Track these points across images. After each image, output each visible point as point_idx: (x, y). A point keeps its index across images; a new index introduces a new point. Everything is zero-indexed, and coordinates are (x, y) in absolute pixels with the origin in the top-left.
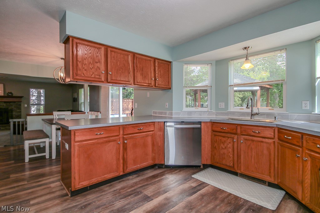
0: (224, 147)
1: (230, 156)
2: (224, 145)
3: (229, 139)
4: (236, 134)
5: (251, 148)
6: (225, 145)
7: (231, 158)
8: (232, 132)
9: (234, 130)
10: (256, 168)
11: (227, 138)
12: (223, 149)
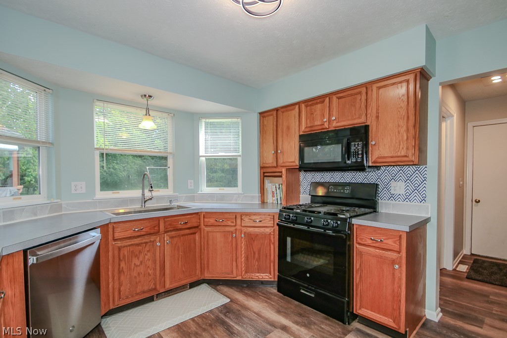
0: (138, 263)
1: (149, 273)
2: (138, 258)
3: (148, 245)
4: (157, 233)
5: (178, 247)
6: (141, 259)
7: (150, 275)
8: (152, 231)
9: (155, 228)
10: (183, 271)
11: (144, 245)
12: (137, 266)
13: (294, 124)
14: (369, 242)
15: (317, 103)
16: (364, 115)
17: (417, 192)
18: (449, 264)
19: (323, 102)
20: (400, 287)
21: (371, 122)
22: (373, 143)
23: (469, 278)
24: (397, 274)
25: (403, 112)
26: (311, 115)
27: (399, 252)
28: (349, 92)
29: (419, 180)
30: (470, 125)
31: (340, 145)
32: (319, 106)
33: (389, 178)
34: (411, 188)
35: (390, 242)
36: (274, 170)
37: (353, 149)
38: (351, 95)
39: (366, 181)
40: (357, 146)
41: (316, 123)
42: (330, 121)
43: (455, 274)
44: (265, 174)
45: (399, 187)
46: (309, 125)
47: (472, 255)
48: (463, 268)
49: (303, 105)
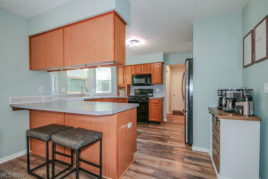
13: (130, 71)
14: (153, 102)
15: (137, 66)
16: (150, 71)
17: (162, 90)
18: (168, 112)
19: (139, 66)
20: (159, 111)
21: (152, 73)
22: (152, 78)
23: (172, 115)
24: (159, 109)
25: (159, 72)
26: (135, 69)
27: (159, 104)
28: (146, 65)
29: (162, 88)
30: (172, 74)
31: (144, 79)
32: (138, 67)
33: (155, 88)
34: (160, 90)
35: (157, 101)
36: (123, 85)
37: (148, 80)
38: (147, 65)
39: (150, 88)
40: (149, 79)
41: (137, 72)
42: (141, 71)
43: (169, 114)
44: (119, 87)
45: (157, 90)
46: (135, 72)
47: (173, 110)
48: (171, 113)
49: (133, 66)
